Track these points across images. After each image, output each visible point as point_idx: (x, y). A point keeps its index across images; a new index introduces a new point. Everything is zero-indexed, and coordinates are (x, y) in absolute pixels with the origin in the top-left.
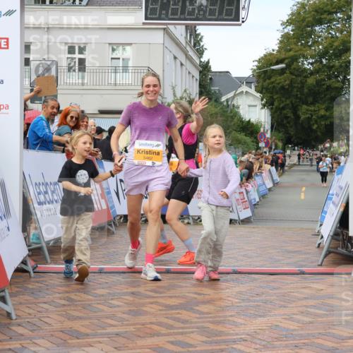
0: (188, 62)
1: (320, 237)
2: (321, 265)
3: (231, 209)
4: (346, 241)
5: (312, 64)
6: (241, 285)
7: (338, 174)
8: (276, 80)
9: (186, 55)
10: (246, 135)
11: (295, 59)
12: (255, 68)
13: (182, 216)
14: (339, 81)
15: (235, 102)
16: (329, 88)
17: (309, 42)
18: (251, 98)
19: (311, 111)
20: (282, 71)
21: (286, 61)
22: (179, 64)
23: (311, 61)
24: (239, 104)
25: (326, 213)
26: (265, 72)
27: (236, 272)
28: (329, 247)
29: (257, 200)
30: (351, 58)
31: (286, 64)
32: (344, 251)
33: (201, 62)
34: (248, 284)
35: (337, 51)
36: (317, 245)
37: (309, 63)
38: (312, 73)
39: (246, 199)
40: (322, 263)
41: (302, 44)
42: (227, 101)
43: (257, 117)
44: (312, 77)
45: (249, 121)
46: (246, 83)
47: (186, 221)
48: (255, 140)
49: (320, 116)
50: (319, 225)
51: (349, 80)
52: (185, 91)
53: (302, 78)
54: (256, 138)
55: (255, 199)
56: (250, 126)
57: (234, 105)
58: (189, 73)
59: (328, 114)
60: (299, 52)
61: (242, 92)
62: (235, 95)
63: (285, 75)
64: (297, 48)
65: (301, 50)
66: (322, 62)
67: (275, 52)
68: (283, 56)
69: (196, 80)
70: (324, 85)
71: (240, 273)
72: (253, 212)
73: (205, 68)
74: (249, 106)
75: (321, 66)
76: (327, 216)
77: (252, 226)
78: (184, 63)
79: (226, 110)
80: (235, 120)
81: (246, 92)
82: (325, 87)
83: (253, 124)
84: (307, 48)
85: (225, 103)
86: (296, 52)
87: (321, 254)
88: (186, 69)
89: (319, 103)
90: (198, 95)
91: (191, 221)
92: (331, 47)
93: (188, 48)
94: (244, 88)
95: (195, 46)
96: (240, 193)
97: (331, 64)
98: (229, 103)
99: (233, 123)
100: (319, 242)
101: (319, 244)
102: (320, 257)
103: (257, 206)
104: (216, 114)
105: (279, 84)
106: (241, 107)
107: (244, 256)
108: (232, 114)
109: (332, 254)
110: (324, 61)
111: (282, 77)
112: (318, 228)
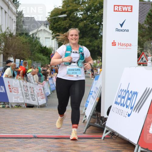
0: (9, 11)
1: (85, 116)
2: (84, 133)
3: (34, 99)
4: (99, 119)
5: (82, 15)
6: (38, 145)
7: (96, 80)
8: (61, 23)
9: (8, 7)
10: (43, 55)
11: (72, 11)
12: (49, 16)
13: (4, 103)
14: (97, 25)
15: (37, 36)
16: (91, 29)
17: (80, 2)
18: (47, 33)
19: (81, 42)
20: (65, 18)
21: (67, 13)
22: (4, 12)
23: (81, 13)
24: (40, 36)
25: (88, 102)
26: (55, 19)
27: (35, 137)
28: (89, 122)
29: (50, 93)
30: (104, 12)
31: (67, 14)
32: (98, 125)
33: (17, 11)
34: (42, 145)
35: (96, 8)
36: (83, 121)
37: (80, 14)
38: (82, 20)
39: (43, 93)
40: (85, 132)
41: (76, 3)
42: (33, 34)
43: (50, 44)
44: (82, 22)
45: (46, 47)
46: (44, 24)
47: (7, 106)
48: (49, 58)
49: (86, 45)
50: (84, 109)
51: (102, 24)
52: (8, 28)
53: (76, 23)
54: (49, 57)
55: (48, 93)
56: (46, 50)
57: (37, 37)
58: (10, 17)
59: (91, 44)
60: (75, 8)
61: (42, 30)
62: (38, 31)
63: (66, 20)
64: (73, 5)
65: (76, 6)
66: (87, 14)
67: (61, 8)
68: (65, 10)
69: (14, 22)
70: (89, 27)
71: (38, 138)
72: (47, 100)
73: (20, 15)
74: (46, 38)
75: (87, 16)
76: (89, 104)
77: (46, 109)
78: (7, 11)
79: (32, 40)
80: (37, 46)
81: (44, 30)
82: (89, 28)
83: (47, 49)
84: (79, 5)
85: (31, 36)
86: (73, 7)
87: (85, 127)
88: (8, 15)
89: (85, 37)
90: (15, 31)
91: (10, 106)
92: (93, 5)
93: (10, 3)
94: (43, 27)
95: (13, 1)
96: (39, 89)
97: (93, 15)
98: (34, 36)
99: (36, 48)
100: (84, 119)
101: (84, 121)
102: (84, 128)
103: (49, 97)
104: (26, 42)
105: (63, 25)
106: (41, 39)
107: (40, 127)
108: (35, 43)
109: (91, 127)
110: (89, 13)
111: (65, 22)
112: (84, 111)
